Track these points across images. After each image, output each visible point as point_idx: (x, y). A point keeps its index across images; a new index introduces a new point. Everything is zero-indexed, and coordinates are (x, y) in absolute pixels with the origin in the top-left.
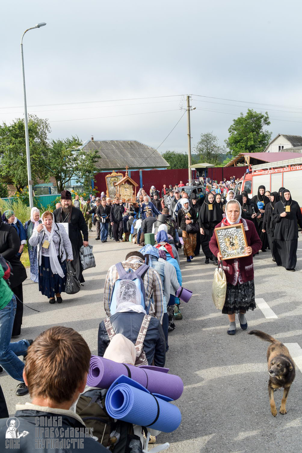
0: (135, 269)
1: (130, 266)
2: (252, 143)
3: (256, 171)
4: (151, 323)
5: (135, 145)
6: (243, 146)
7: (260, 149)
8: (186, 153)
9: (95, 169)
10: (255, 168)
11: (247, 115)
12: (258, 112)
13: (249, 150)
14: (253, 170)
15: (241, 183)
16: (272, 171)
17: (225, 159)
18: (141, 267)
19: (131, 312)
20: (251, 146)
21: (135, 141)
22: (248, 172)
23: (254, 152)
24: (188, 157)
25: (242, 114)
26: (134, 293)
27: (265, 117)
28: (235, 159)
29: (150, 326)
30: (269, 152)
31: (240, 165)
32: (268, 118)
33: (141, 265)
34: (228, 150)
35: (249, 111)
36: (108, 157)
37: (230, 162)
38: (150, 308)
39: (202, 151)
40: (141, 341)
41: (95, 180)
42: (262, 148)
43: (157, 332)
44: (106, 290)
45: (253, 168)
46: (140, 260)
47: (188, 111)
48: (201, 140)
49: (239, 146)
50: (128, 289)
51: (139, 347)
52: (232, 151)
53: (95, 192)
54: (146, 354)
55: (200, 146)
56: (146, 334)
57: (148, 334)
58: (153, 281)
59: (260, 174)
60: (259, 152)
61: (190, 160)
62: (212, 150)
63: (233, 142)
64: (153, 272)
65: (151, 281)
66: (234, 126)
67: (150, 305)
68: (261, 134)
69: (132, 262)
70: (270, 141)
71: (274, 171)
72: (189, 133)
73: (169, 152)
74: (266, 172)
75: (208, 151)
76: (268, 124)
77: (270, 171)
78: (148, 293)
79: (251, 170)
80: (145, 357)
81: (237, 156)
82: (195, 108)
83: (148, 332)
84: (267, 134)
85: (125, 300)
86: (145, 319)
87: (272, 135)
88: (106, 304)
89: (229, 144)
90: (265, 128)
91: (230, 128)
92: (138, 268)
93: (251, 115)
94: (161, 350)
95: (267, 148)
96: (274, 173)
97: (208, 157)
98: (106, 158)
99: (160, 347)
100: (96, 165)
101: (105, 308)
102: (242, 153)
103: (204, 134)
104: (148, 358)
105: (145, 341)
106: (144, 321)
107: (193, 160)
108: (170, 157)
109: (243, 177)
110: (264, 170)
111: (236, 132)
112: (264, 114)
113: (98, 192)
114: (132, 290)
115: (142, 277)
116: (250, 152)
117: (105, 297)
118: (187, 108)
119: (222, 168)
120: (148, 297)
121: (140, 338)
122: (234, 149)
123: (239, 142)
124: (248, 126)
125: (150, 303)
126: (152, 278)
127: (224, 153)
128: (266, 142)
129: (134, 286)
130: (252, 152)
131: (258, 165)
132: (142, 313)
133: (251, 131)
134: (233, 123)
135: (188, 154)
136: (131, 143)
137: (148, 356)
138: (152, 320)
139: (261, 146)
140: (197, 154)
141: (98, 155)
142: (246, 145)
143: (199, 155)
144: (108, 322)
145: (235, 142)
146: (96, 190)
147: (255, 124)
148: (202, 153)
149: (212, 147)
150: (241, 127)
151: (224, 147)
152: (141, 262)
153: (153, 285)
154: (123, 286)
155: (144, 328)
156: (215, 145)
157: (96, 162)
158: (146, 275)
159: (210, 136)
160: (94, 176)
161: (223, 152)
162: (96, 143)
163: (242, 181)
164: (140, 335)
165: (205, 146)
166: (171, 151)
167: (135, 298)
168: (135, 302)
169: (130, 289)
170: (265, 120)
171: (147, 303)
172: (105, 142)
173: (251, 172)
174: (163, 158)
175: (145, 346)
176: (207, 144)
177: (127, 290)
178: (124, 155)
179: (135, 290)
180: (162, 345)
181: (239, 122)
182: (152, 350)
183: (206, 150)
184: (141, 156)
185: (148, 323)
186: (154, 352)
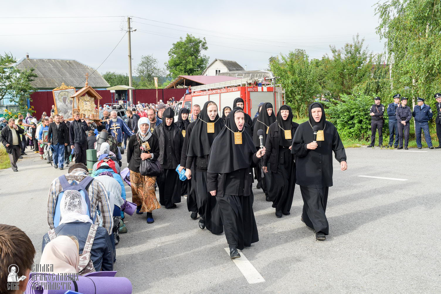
0: (79, 181)
1: (74, 178)
2: (191, 67)
3: (195, 92)
4: (98, 232)
5: (74, 65)
6: (182, 69)
7: (198, 72)
8: (127, 74)
9: (31, 88)
10: (194, 89)
11: (186, 39)
12: (197, 37)
13: (188, 73)
14: (192, 91)
15: (181, 103)
16: (210, 92)
17: (165, 81)
18: (85, 178)
19: (77, 222)
20: (190, 69)
21: (74, 61)
22: (188, 93)
23: (192, 75)
24: (128, 78)
25: (181, 38)
26: (80, 203)
27: (203, 42)
28: (175, 81)
29: (96, 235)
30: (207, 75)
31: (179, 87)
32: (205, 43)
33: (85, 177)
34: (168, 72)
35: (188, 36)
36: (45, 76)
37: (170, 84)
38: (96, 219)
39: (143, 73)
40: (88, 250)
41: (31, 99)
42: (200, 72)
43: (104, 241)
44: (49, 203)
45: (193, 89)
46: (85, 172)
47: (129, 32)
48: (141, 62)
49: (178, 69)
50: (74, 199)
51: (87, 257)
52: (172, 74)
53: (31, 112)
54: (93, 263)
55: (141, 68)
56: (93, 243)
57: (95, 244)
58: (98, 192)
59: (199, 95)
60: (197, 75)
61: (131, 81)
62: (153, 72)
63: (173, 65)
64: (98, 183)
65: (96, 192)
66: (174, 50)
67: (96, 216)
68: (199, 58)
69: (76, 174)
70: (208, 65)
71: (212, 92)
72: (129, 55)
73: (110, 73)
74: (205, 93)
75: (149, 73)
76: (206, 49)
77: (208, 93)
78: (93, 204)
79: (190, 91)
80: (93, 266)
81: (177, 79)
82: (136, 30)
83: (95, 241)
84: (204, 59)
85: (70, 210)
86: (92, 229)
87: (209, 59)
88: (49, 218)
89: (169, 67)
90: (203, 53)
91: (170, 52)
92: (82, 180)
93: (190, 40)
94: (109, 259)
95: (205, 72)
96: (212, 94)
97: (149, 78)
98: (43, 76)
99: (108, 255)
100: (32, 84)
101: (48, 222)
102: (181, 76)
103: (144, 56)
104: (96, 267)
105: (92, 250)
106: (90, 231)
107: (134, 81)
108: (110, 78)
109: (183, 97)
110: (202, 91)
111: (175, 56)
112: (202, 39)
113: (35, 112)
114: (77, 200)
115: (87, 188)
116: (189, 75)
117: (49, 211)
118: (128, 30)
119: (163, 89)
120: (94, 209)
121: (87, 247)
122: (174, 71)
123: (178, 65)
124: (187, 50)
125: (96, 214)
126: (97, 189)
127: (164, 76)
128: (204, 66)
129: (79, 196)
130: (190, 75)
131: (197, 86)
132: (88, 223)
133: (190, 55)
134: (172, 47)
135: (129, 75)
136: (70, 63)
137: (95, 265)
138: (98, 229)
139: (199, 69)
140: (137, 76)
141: (34, 73)
142: (185, 69)
143: (139, 77)
144: (53, 233)
145: (175, 65)
146: (33, 109)
147: (193, 48)
148: (142, 74)
149: (152, 69)
150: (181, 51)
151: (164, 70)
152: (86, 174)
153: (98, 196)
154: (68, 196)
155: (91, 237)
156: (155, 67)
157: (32, 80)
158: (91, 186)
159: (151, 58)
160: (30, 95)
161: (163, 74)
162: (31, 60)
163: (182, 102)
164: (87, 244)
165: (146, 68)
166: (112, 72)
167: (80, 208)
168: (81, 213)
169: (75, 200)
170: (203, 45)
171: (93, 214)
172: (42, 61)
173: (190, 93)
174: (103, 78)
175: (92, 255)
176: (148, 67)
177: (72, 200)
178: (63, 74)
179: (81, 200)
180: (109, 254)
181: (178, 46)
182: (99, 259)
183: (146, 71)
184: (80, 76)
185: (95, 232)
186: (102, 261)
